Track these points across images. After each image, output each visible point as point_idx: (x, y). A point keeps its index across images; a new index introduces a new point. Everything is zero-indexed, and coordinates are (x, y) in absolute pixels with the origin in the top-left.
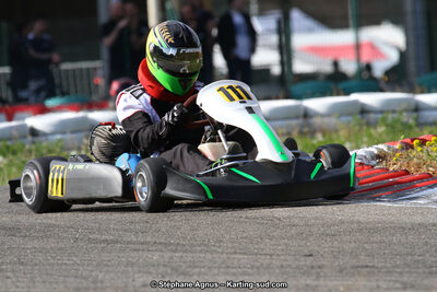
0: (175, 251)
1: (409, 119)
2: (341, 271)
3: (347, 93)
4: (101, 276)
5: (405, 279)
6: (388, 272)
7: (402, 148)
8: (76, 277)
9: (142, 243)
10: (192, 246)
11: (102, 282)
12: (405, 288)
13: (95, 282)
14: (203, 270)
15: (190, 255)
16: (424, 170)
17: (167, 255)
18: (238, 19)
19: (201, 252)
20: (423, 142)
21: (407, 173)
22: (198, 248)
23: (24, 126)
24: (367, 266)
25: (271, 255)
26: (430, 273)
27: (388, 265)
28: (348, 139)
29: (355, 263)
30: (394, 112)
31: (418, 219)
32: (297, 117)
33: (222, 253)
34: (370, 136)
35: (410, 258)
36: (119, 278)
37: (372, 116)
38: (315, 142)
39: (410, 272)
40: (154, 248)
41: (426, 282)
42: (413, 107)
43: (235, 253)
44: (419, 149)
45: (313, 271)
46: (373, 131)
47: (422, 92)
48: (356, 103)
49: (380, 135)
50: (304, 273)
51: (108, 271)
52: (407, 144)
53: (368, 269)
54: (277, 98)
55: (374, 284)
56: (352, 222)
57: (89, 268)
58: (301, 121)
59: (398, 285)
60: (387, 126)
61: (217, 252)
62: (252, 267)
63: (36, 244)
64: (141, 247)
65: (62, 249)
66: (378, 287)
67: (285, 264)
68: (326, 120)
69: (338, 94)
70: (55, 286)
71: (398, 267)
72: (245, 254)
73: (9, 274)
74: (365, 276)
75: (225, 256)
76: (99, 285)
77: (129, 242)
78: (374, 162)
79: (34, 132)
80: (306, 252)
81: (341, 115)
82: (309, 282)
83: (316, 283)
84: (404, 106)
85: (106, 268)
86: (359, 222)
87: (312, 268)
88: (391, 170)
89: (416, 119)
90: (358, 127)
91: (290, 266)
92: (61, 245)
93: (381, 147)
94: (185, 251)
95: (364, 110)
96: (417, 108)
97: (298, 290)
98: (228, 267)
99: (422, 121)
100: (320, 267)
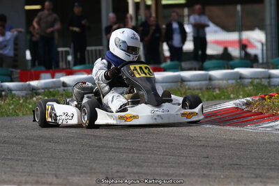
0: (135, 153)
1: (265, 82)
2: (223, 167)
3: (232, 68)
4: (94, 166)
5: (257, 172)
6: (247, 168)
7: (260, 100)
8: (81, 166)
9: (118, 148)
10: (144, 150)
11: (95, 169)
12: (256, 177)
13: (91, 169)
14: (149, 164)
15: (143, 155)
16: (271, 112)
17: (131, 155)
18: (175, 26)
19: (149, 154)
20: (271, 97)
21: (261, 113)
22: (148, 152)
23: (60, 81)
24: (237, 164)
25: (186, 157)
26: (271, 169)
27: (248, 164)
28: (232, 92)
29: (230, 162)
30: (258, 78)
31: (266, 138)
32: (206, 80)
33: (160, 155)
34: (244, 91)
35: (260, 160)
36: (104, 167)
37: (247, 81)
38: (215, 93)
39: (259, 168)
40: (124, 151)
41: (267, 174)
42: (268, 76)
43: (167, 155)
44: (269, 100)
45: (208, 166)
46: (246, 89)
47: (273, 68)
48: (237, 73)
49: (250, 91)
50: (203, 167)
52: (262, 98)
53: (238, 166)
54: (195, 70)
55: (240, 174)
56: (230, 140)
57: (89, 161)
58: (207, 82)
59: (253, 175)
60: (253, 86)
61: (157, 154)
62: (176, 163)
63: (61, 147)
64: (117, 150)
65: (75, 150)
66: (242, 176)
67: (193, 162)
68: (221, 82)
69: (228, 69)
71: (254, 165)
72: (172, 156)
73: (46, 163)
74: (235, 170)
76: (93, 171)
77: (110, 148)
78: (244, 107)
79: (64, 85)
80: (205, 156)
81: (229, 79)
82: (205, 172)
83: (208, 173)
84: (263, 75)
85: (97, 162)
86: (234, 140)
87: (208, 164)
88: (253, 111)
89: (269, 83)
90: (238, 87)
91: (196, 163)
92: (75, 148)
93: (248, 99)
94: (141, 153)
95: (241, 77)
96: (270, 77)
97: (199, 177)
98: (162, 163)
99: (272, 84)
100: (212, 164)
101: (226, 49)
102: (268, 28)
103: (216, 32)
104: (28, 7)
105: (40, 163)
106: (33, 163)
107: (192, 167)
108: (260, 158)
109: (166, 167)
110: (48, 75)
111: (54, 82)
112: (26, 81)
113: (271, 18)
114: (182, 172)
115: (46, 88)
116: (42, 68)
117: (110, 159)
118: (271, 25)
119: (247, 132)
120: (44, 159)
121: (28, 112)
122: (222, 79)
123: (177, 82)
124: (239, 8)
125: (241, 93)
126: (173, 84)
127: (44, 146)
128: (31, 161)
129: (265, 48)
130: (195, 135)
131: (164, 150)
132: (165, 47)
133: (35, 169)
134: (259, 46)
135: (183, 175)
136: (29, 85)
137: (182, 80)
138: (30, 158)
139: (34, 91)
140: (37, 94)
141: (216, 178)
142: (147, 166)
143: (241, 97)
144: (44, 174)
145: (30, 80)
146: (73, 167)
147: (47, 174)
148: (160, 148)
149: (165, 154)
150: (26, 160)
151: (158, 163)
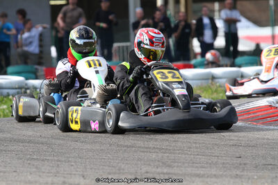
0: (165, 153)
2: (256, 167)
4: (123, 166)
8: (109, 166)
9: (147, 148)
10: (174, 150)
11: (123, 169)
13: (120, 169)
14: (180, 164)
15: (173, 155)
17: (160, 155)
19: (179, 154)
25: (218, 156)
29: (264, 162)
32: (238, 77)
33: (191, 155)
36: (133, 167)
40: (153, 151)
43: (198, 155)
45: (241, 167)
50: (235, 168)
51: (127, 164)
53: (272, 166)
54: (227, 66)
55: (274, 175)
56: (264, 139)
57: (117, 161)
61: (188, 154)
62: (207, 163)
63: (88, 147)
64: (146, 150)
66: (276, 177)
67: (225, 161)
72: (204, 155)
73: (73, 163)
74: (269, 170)
76: (122, 171)
77: (139, 147)
80: (238, 156)
82: (238, 173)
83: (242, 173)
86: (268, 139)
87: (240, 164)
91: (228, 163)
92: (102, 148)
94: (170, 153)
97: (231, 177)
98: (194, 163)
100: (245, 164)
105: (67, 164)
106: (59, 163)
107: (224, 167)
109: (197, 167)
114: (214, 173)
117: (139, 160)
120: (70, 159)
123: (207, 79)
124: (272, 2)
126: (203, 81)
127: (70, 146)
128: (58, 161)
130: (227, 134)
131: (196, 150)
133: (62, 169)
135: (215, 175)
137: (213, 78)
138: (56, 158)
141: (249, 178)
142: (178, 167)
144: (71, 174)
146: (102, 167)
147: (75, 174)
148: (190, 148)
149: (196, 154)
150: (52, 160)
151: (189, 163)
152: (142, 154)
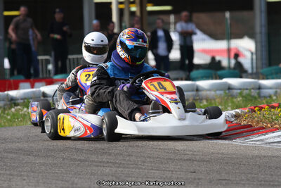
0: (119, 167)
1: (254, 93)
2: (211, 182)
3: (221, 78)
4: (76, 180)
7: (249, 112)
8: (62, 181)
9: (101, 162)
10: (129, 164)
11: (76, 184)
13: (73, 184)
15: (127, 170)
16: (260, 125)
17: (114, 169)
18: (160, 33)
19: (133, 168)
20: (261, 109)
21: (251, 126)
22: (132, 166)
23: (40, 91)
24: (225, 180)
25: (172, 171)
26: (261, 185)
27: (237, 179)
28: (220, 104)
29: (218, 177)
30: (247, 89)
31: (256, 153)
32: (193, 91)
33: (145, 169)
34: (233, 102)
35: (249, 176)
36: (86, 182)
37: (235, 92)
38: (202, 105)
39: (249, 184)
40: (107, 165)
42: (257, 87)
43: (152, 169)
44: (259, 113)
45: (195, 181)
46: (235, 100)
47: (263, 79)
48: (226, 83)
49: (239, 102)
50: (189, 183)
51: (80, 178)
52: (252, 109)
53: (226, 181)
54: (182, 79)
56: (218, 154)
57: (70, 176)
58: (194, 93)
60: (243, 97)
61: (141, 168)
62: (161, 178)
63: (42, 161)
64: (100, 164)
65: (55, 164)
67: (179, 177)
69: (216, 79)
70: (50, 185)
71: (243, 180)
72: (158, 170)
73: (25, 178)
74: (224, 185)
75: (146, 171)
76: (75, 186)
77: (93, 161)
78: (233, 119)
79: (44, 95)
80: (192, 170)
81: (217, 90)
84: (252, 86)
86: (223, 154)
87: (195, 179)
88: (242, 124)
89: (259, 94)
90: (226, 98)
91: (182, 178)
92: (55, 162)
93: (237, 110)
94: (124, 167)
95: (230, 88)
96: (260, 88)
99: (262, 95)
100: (199, 179)
101: (213, 58)
102: (258, 36)
103: (204, 40)
104: (6, 13)
105: (19, 178)
106: (11, 177)
108: (250, 173)
110: (28, 84)
111: (34, 92)
112: (5, 91)
113: (261, 26)
115: (25, 99)
116: (22, 77)
117: (93, 174)
118: (261, 33)
119: (236, 146)
120: (23, 173)
121: (6, 124)
122: (209, 90)
124: (228, 15)
125: (230, 104)
127: (23, 159)
128: (11, 175)
129: (254, 57)
130: (182, 148)
131: (150, 165)
132: (150, 56)
133: (14, 184)
134: (248, 55)
136: (8, 95)
138: (8, 172)
139: (13, 102)
140: (16, 105)
143: (229, 108)
145: (8, 90)
146: (54, 181)
148: (144, 162)
149: (150, 168)
150: (4, 174)
151: (142, 178)
152: (96, 168)
